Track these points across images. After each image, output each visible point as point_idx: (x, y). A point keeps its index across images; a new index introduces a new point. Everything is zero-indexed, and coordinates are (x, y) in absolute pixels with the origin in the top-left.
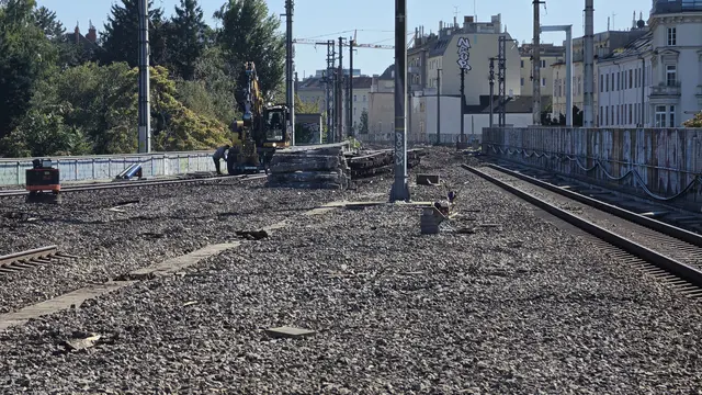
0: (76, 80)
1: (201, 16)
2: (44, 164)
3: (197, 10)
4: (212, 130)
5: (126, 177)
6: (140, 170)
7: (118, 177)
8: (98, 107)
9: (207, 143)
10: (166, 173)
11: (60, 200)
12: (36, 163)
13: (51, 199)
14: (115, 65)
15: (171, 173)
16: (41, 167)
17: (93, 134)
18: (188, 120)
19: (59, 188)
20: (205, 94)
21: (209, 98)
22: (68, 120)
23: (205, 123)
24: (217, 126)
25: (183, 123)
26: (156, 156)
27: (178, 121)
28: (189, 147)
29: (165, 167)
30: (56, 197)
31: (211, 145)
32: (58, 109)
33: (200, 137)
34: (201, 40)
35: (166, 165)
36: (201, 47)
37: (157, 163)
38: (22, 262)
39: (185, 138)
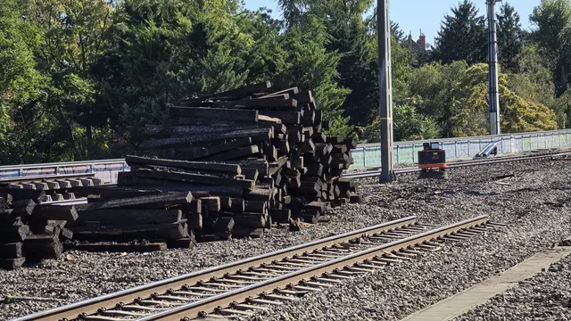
0: (424, 77)
1: (517, 20)
2: (433, 146)
3: (515, 15)
4: (540, 114)
5: (485, 155)
6: (495, 149)
7: (477, 155)
8: (443, 98)
9: (536, 125)
10: (513, 151)
11: (446, 176)
12: (426, 145)
13: (439, 175)
14: (455, 63)
15: (517, 150)
16: (430, 148)
17: (439, 121)
18: (519, 106)
19: (445, 165)
20: (529, 84)
21: (533, 86)
22: (419, 110)
23: (534, 108)
24: (544, 111)
25: (515, 109)
26: (505, 137)
27: (511, 108)
28: (522, 129)
29: (512, 146)
30: (443, 174)
31: (540, 127)
32: (411, 101)
33: (530, 120)
34: (518, 40)
35: (513, 144)
36: (520, 45)
37: (506, 143)
38: (465, 230)
39: (517, 121)
